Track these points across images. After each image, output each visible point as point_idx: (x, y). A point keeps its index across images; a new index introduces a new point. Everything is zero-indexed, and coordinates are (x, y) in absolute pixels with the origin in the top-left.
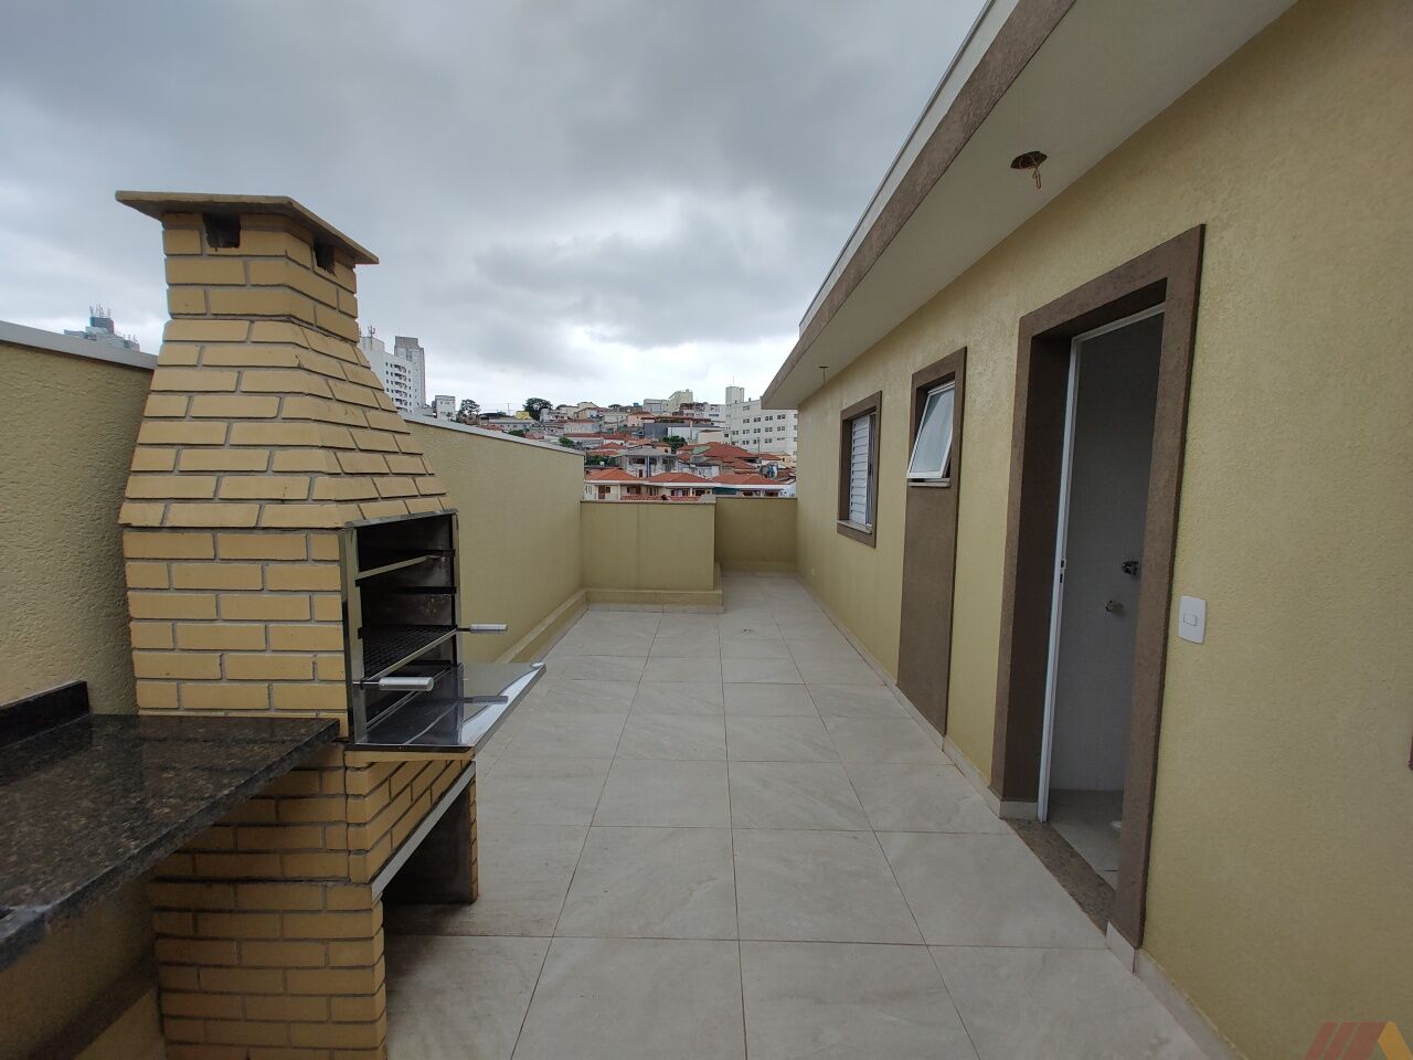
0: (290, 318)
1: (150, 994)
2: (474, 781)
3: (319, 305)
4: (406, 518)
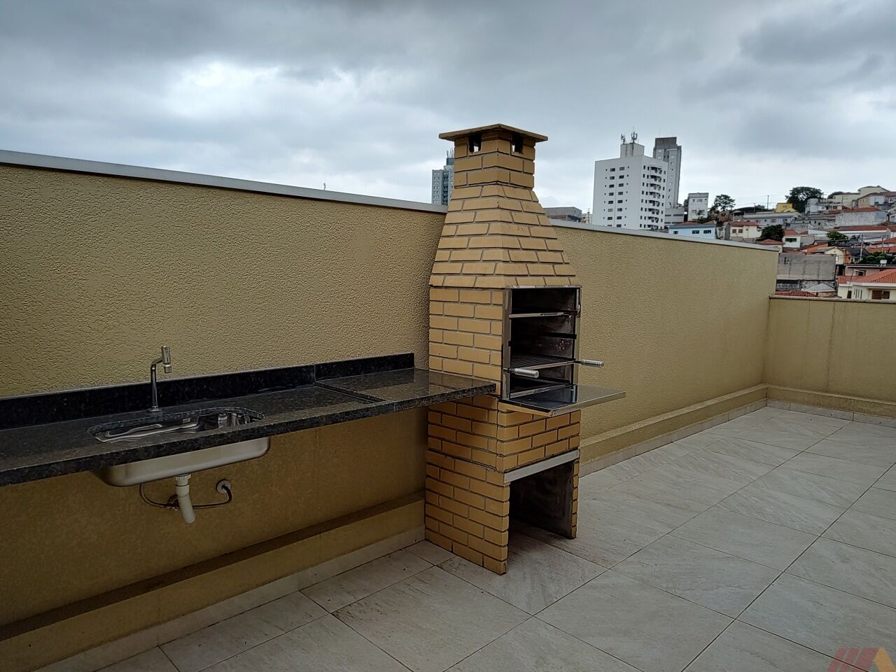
0: (497, 183)
1: (421, 502)
2: (578, 462)
3: (512, 172)
4: (542, 287)
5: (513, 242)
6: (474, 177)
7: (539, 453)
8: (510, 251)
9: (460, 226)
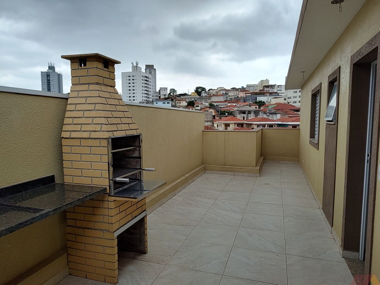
0: (97, 84)
1: (65, 255)
2: (146, 216)
3: (104, 78)
4: (125, 136)
5: (109, 114)
6: (83, 80)
7: (130, 217)
8: (108, 119)
9: (77, 105)
